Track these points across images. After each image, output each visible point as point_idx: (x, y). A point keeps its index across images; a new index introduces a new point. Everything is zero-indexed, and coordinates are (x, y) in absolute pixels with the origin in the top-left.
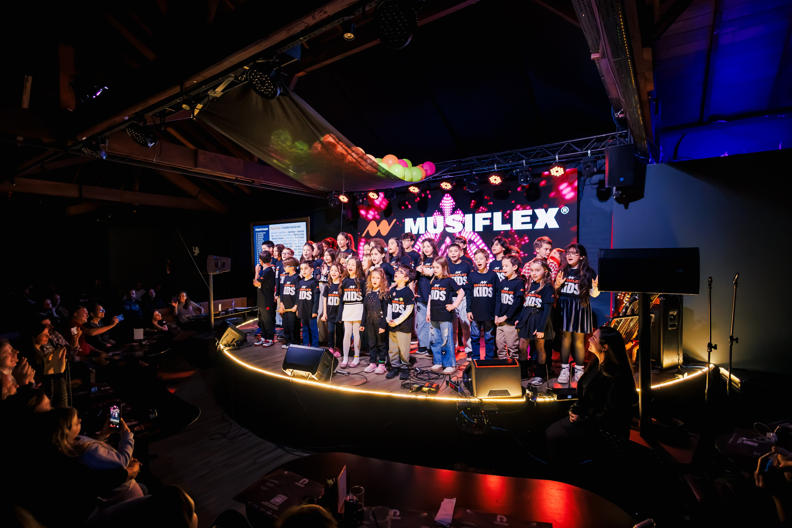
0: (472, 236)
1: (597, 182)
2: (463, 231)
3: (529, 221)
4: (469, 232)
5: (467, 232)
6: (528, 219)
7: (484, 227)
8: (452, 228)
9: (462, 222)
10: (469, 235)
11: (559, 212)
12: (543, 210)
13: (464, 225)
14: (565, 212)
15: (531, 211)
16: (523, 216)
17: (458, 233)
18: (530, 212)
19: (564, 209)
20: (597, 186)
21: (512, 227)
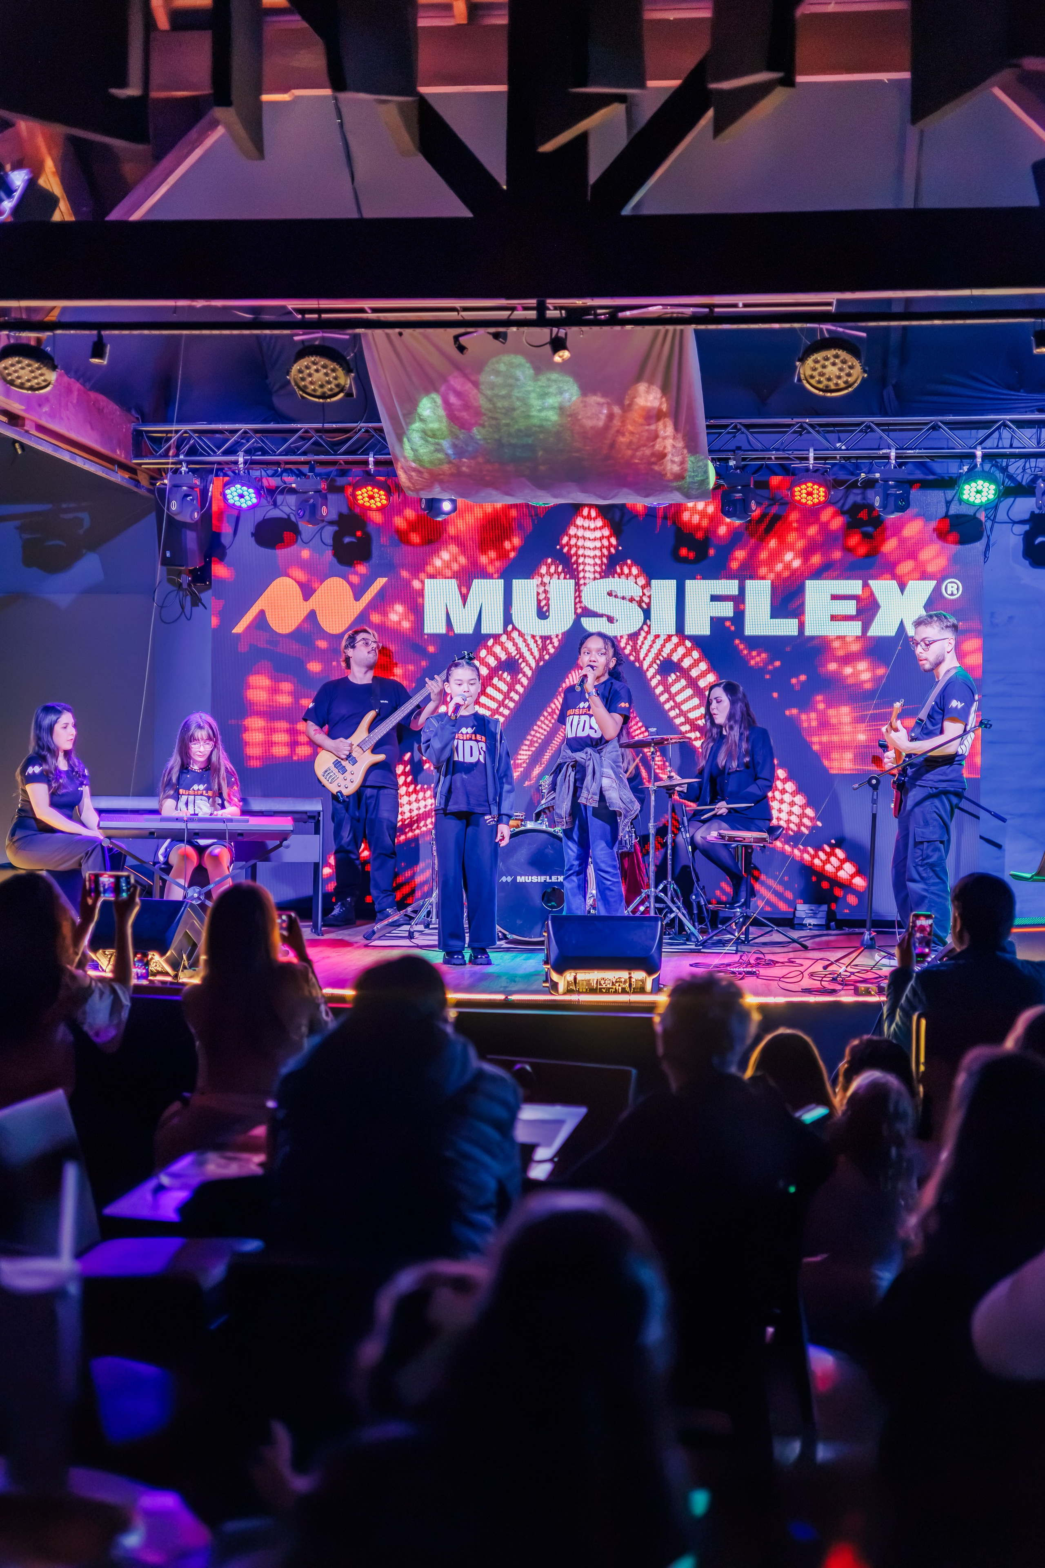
0: (674, 650)
1: (1026, 516)
2: (643, 634)
3: (853, 611)
4: (663, 638)
5: (657, 636)
6: (850, 608)
7: (716, 622)
8: (605, 619)
9: (639, 604)
10: (663, 646)
11: (937, 590)
12: (894, 583)
13: (647, 613)
14: (952, 594)
15: (860, 583)
16: (834, 597)
17: (625, 637)
18: (854, 587)
19: (950, 585)
20: (1027, 527)
21: (801, 626)
